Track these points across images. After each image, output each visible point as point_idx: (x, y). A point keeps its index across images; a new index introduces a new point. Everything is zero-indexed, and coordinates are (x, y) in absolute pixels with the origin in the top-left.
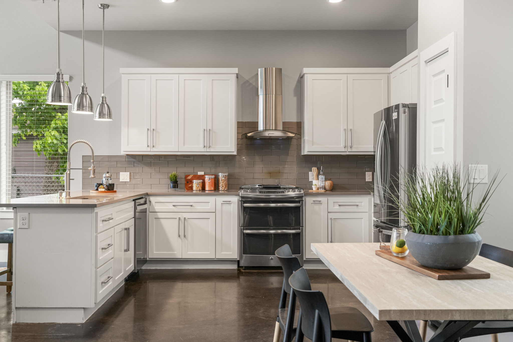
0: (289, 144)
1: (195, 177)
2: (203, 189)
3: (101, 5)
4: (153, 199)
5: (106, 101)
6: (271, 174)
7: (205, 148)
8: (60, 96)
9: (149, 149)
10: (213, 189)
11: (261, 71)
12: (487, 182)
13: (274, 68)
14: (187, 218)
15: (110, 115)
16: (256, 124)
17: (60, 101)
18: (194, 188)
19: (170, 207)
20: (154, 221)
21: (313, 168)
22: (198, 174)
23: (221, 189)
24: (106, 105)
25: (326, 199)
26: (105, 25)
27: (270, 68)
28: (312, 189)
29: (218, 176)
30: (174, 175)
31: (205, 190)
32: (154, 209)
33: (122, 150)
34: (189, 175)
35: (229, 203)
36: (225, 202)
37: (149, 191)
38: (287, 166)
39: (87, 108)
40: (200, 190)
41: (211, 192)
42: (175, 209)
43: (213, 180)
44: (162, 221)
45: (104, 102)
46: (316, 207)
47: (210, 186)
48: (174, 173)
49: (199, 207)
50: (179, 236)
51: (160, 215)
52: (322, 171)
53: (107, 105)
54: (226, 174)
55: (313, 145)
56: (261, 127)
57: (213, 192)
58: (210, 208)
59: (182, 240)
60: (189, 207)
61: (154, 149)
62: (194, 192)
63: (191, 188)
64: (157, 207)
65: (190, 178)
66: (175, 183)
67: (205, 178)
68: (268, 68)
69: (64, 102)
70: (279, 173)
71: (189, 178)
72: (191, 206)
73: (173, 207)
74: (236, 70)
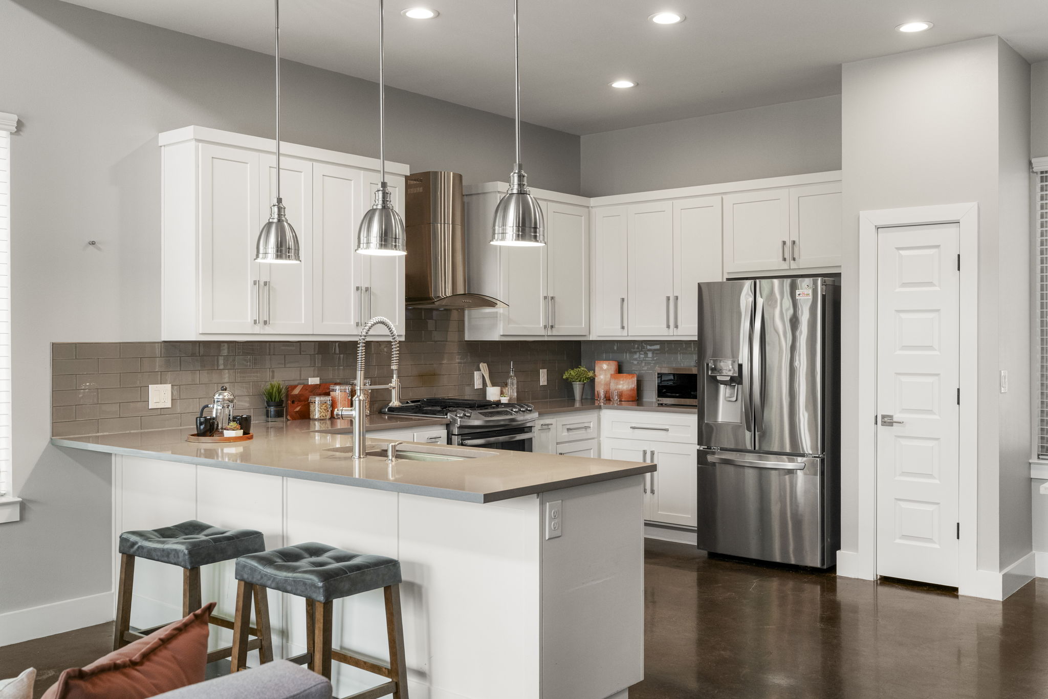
1: (307, 390)
6: (423, 379)
7: (358, 327)
22: (309, 384)
27: (444, 173)
31: (311, 419)
34: (295, 387)
38: (445, 362)
52: (512, 371)
61: (268, 329)
65: (297, 393)
70: (435, 375)
71: (296, 391)
74: (406, 169)
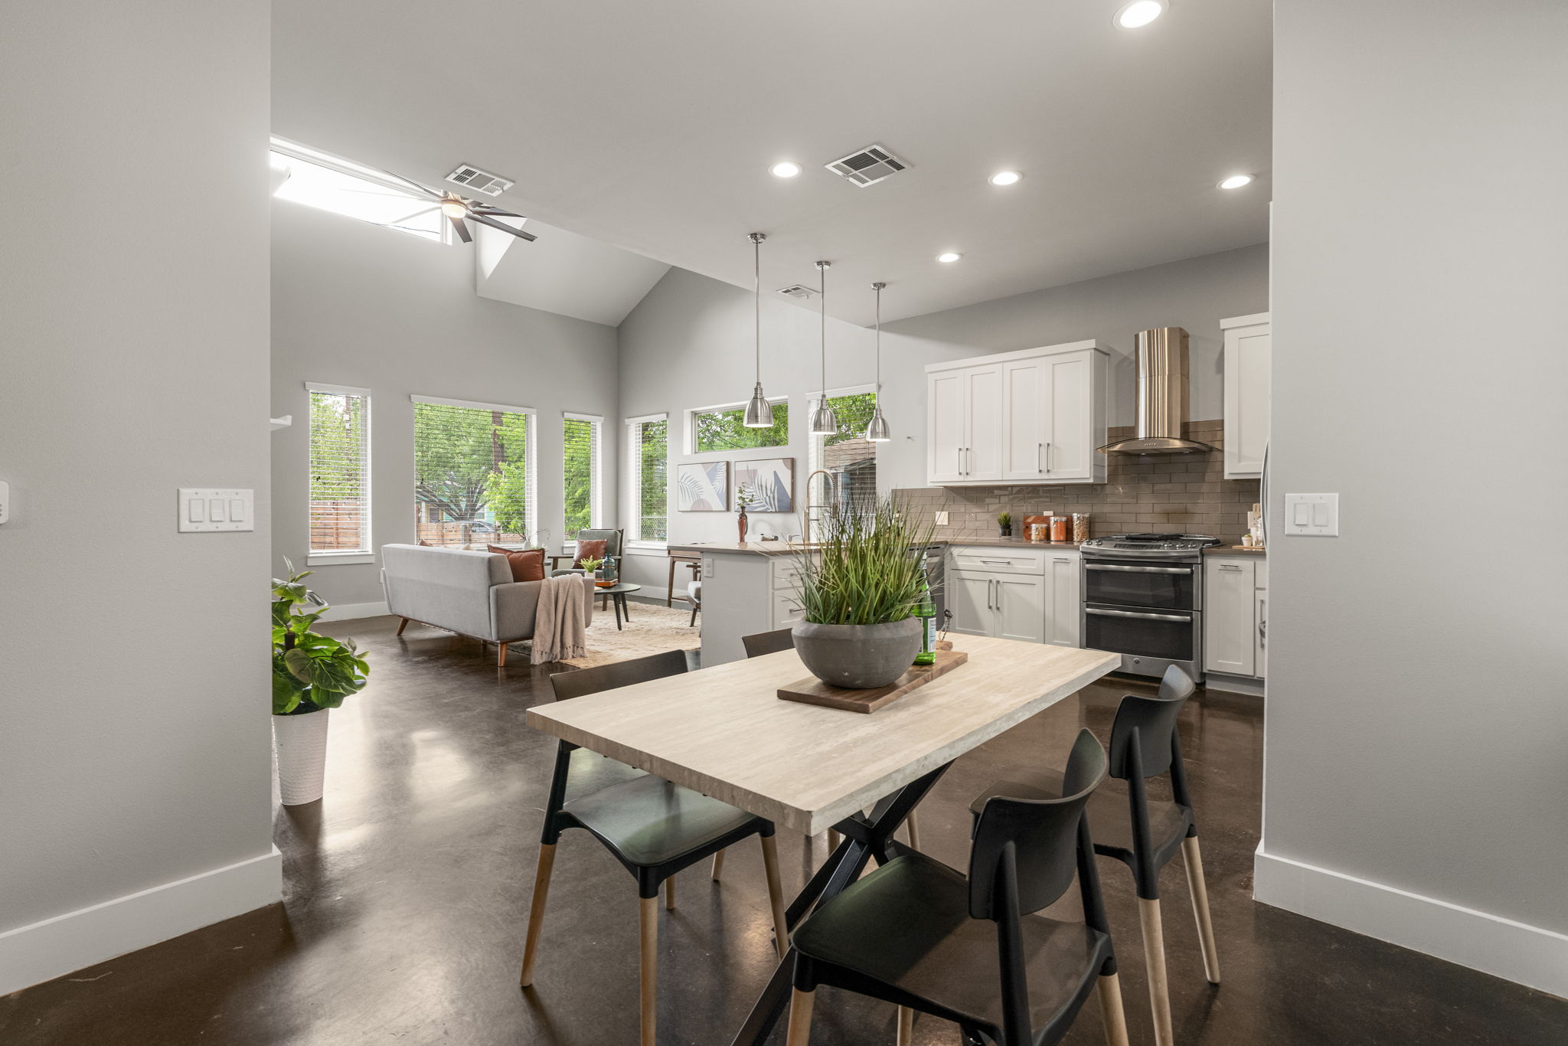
0: (1204, 462)
1: (1038, 519)
2: (1048, 537)
3: (875, 285)
4: (956, 551)
5: (880, 414)
6: (1168, 515)
7: (1042, 474)
8: (757, 417)
9: (961, 478)
10: (1062, 538)
11: (1143, 336)
12: (1337, 535)
13: (1166, 329)
14: (1001, 582)
15: (885, 433)
16: (1134, 429)
17: (757, 422)
18: (1033, 537)
19: (977, 564)
20: (957, 583)
21: (1254, 505)
22: (1041, 515)
23: (1075, 539)
24: (880, 421)
25: (1252, 563)
26: (880, 312)
27: (1159, 329)
28: (1243, 545)
29: (1072, 517)
30: (1005, 517)
31: (1050, 540)
32: (957, 565)
33: (928, 481)
34: (1029, 517)
35: (1066, 561)
36: (1059, 561)
37: (949, 539)
38: (1202, 501)
39: (826, 427)
40: (1040, 540)
41: (1059, 543)
42: (985, 567)
43: (1063, 525)
44: (969, 584)
45: (879, 416)
46: (1230, 578)
47: (1057, 533)
48: (1004, 513)
49: (1019, 566)
50: (990, 607)
51: (965, 574)
53: (883, 420)
54: (1087, 515)
55: (1239, 461)
56: (1142, 434)
57: (1062, 544)
58: (1034, 567)
59: (994, 613)
60: (1005, 565)
61: (969, 478)
62: (1033, 543)
63: (1029, 538)
64: (961, 563)
66: (1007, 527)
67: (1050, 520)
68: (1154, 331)
69: (761, 423)
70: (1186, 513)
71: (1030, 520)
72: (1009, 563)
73: (982, 564)
74: (1092, 343)
